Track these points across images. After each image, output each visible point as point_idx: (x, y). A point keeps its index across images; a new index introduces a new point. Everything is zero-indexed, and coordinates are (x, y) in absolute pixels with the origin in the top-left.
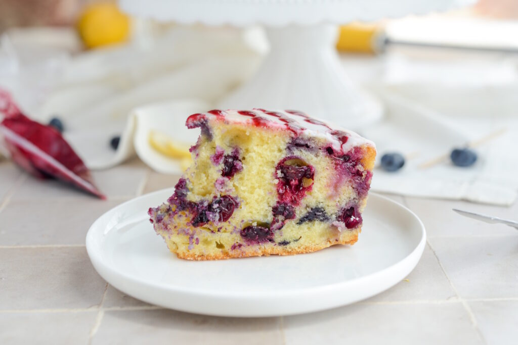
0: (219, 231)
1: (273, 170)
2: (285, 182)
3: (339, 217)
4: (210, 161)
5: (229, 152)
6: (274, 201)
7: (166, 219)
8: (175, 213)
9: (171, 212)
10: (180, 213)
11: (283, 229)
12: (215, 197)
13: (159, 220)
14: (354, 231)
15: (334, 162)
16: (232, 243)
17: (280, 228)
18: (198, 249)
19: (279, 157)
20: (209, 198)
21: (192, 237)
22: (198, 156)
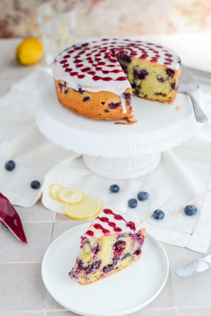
0: (95, 273)
1: (112, 247)
2: (116, 249)
3: (135, 253)
4: (90, 252)
5: (96, 246)
6: (113, 256)
7: (76, 275)
8: (79, 272)
9: (78, 272)
10: (81, 271)
11: (117, 265)
12: (94, 263)
13: (74, 276)
14: (139, 255)
15: (132, 237)
16: (100, 275)
17: (116, 264)
18: (88, 281)
19: (114, 242)
20: (91, 263)
21: (86, 279)
22: (84, 250)
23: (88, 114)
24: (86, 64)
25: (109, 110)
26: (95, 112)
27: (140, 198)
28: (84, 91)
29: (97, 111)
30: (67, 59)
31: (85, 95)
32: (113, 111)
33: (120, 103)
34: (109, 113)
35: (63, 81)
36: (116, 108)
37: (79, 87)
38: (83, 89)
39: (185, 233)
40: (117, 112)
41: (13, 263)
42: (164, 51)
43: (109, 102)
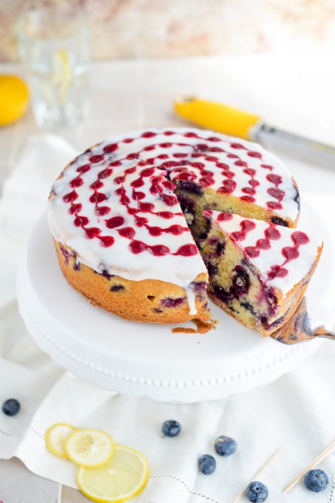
23: (121, 312)
24: (116, 208)
25: (162, 309)
26: (136, 310)
27: (220, 451)
28: (113, 276)
29: (138, 311)
30: (78, 190)
31: (115, 282)
32: (172, 311)
33: (185, 298)
34: (161, 314)
35: (70, 248)
36: (177, 306)
37: (102, 268)
38: (111, 272)
40: (179, 313)
42: (264, 166)
43: (162, 297)
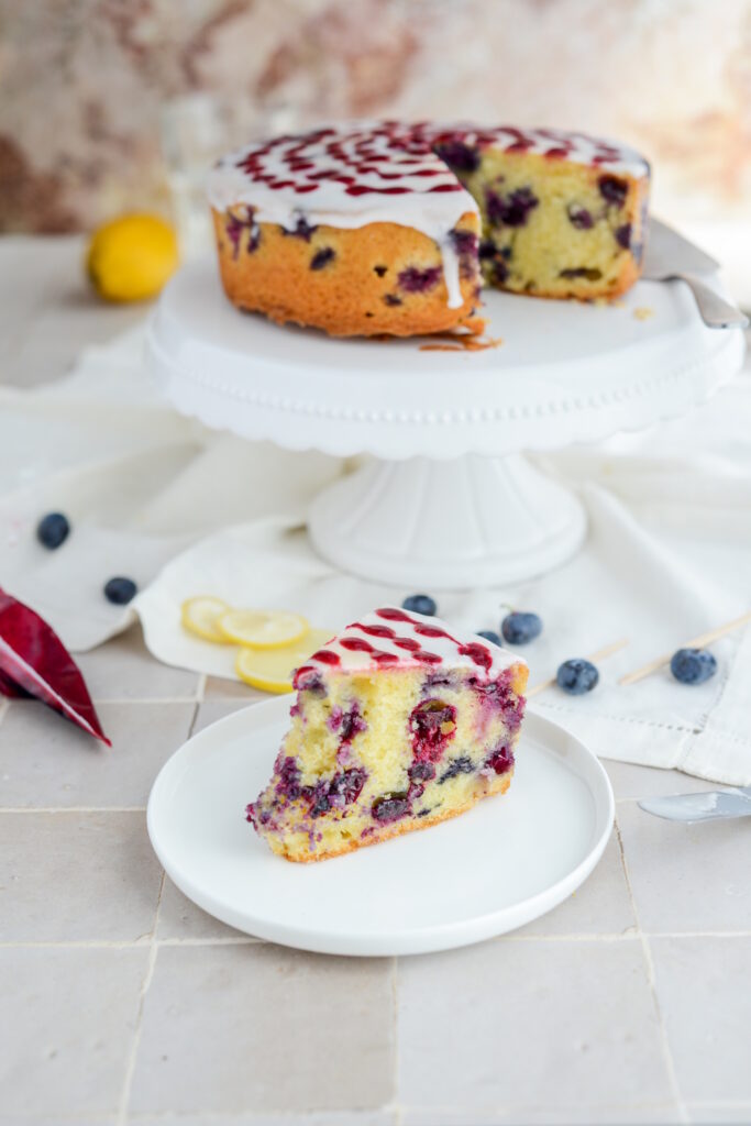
0: (344, 816)
1: (407, 722)
2: (422, 733)
3: (488, 762)
4: (325, 728)
5: (347, 709)
6: (408, 761)
7: (274, 816)
8: (285, 805)
9: (279, 805)
10: (292, 804)
11: (422, 797)
12: (338, 774)
13: (265, 820)
14: (506, 776)
15: (479, 694)
16: (362, 828)
17: (419, 796)
18: (319, 847)
19: (413, 703)
20: (328, 776)
21: (311, 835)
22: (305, 720)
23: (328, 317)
24: (326, 164)
25: (400, 295)
26: (354, 305)
27: (511, 632)
28: (314, 229)
29: (358, 303)
30: (261, 158)
31: (319, 242)
32: (416, 302)
33: (440, 268)
34: (400, 310)
35: (241, 205)
36: (426, 291)
37: (297, 217)
38: (312, 221)
39: (675, 727)
40: (430, 305)
41: (43, 810)
43: (398, 266)
